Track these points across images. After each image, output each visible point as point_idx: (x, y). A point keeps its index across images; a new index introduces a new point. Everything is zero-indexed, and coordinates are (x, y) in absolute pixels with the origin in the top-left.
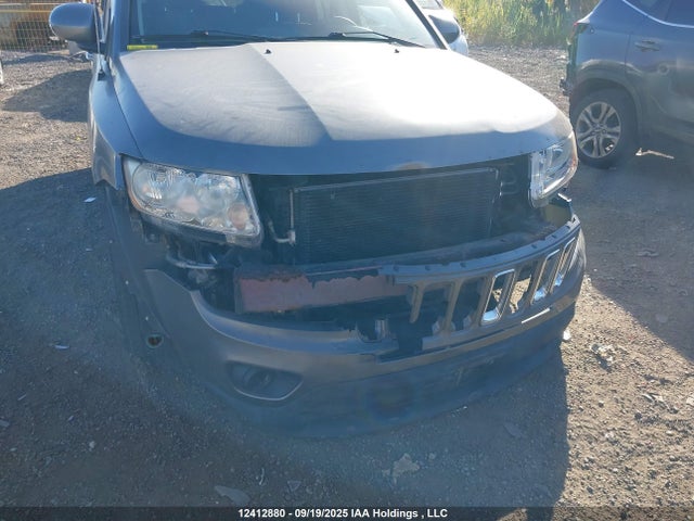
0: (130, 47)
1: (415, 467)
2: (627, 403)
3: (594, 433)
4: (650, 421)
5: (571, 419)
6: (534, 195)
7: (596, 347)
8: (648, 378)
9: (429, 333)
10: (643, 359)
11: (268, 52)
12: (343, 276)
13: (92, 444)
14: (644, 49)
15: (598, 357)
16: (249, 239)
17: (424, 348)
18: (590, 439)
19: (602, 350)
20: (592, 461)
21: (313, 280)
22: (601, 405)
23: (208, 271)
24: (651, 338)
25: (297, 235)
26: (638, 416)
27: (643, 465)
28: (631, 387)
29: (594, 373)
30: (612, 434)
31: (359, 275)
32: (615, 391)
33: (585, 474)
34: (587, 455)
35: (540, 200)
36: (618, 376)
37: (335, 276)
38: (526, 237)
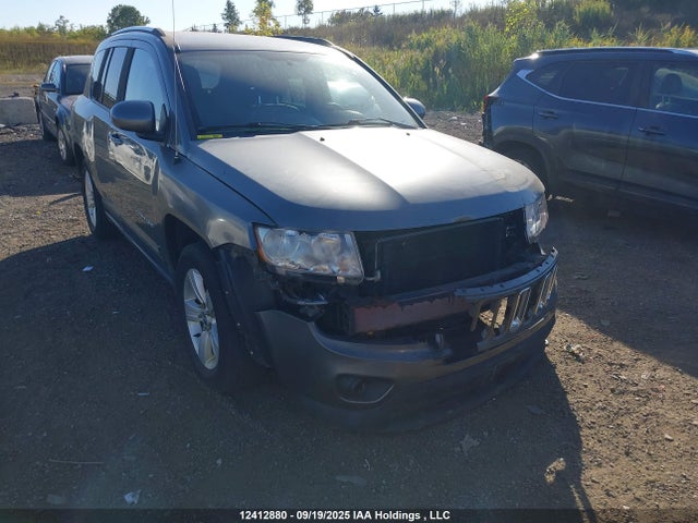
0: (200, 137)
1: (476, 443)
2: (602, 383)
3: (588, 405)
4: (622, 393)
5: (569, 397)
6: (529, 235)
7: (569, 347)
8: (611, 364)
9: (481, 339)
10: (602, 352)
11: (322, 139)
12: (421, 300)
13: (219, 462)
14: (546, 117)
15: (573, 353)
16: (355, 278)
17: (480, 350)
18: (586, 409)
19: (574, 348)
20: (594, 423)
21: (402, 305)
22: (586, 386)
23: (318, 306)
24: (602, 337)
25: (382, 275)
26: (613, 391)
27: (627, 422)
28: (601, 372)
29: (575, 365)
30: (600, 404)
31: (431, 299)
32: (591, 376)
33: (593, 431)
34: (589, 420)
35: (533, 237)
36: (590, 366)
37: (417, 301)
38: (530, 265)
